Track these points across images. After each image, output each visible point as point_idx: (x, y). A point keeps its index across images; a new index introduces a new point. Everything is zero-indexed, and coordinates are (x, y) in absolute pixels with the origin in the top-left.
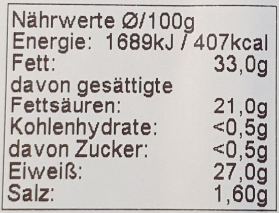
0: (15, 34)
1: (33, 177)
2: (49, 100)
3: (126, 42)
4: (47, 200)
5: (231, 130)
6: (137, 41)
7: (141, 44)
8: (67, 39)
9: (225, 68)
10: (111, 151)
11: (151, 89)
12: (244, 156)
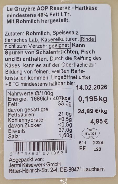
0: (9, 97)
1: (14, 132)
2: (18, 114)
3: (36, 99)
4: (18, 138)
5: (63, 120)
6: (39, 98)
7: (40, 99)
8: (21, 98)
9: (61, 105)
10: (33, 126)
11: (43, 110)
12: (66, 126)
